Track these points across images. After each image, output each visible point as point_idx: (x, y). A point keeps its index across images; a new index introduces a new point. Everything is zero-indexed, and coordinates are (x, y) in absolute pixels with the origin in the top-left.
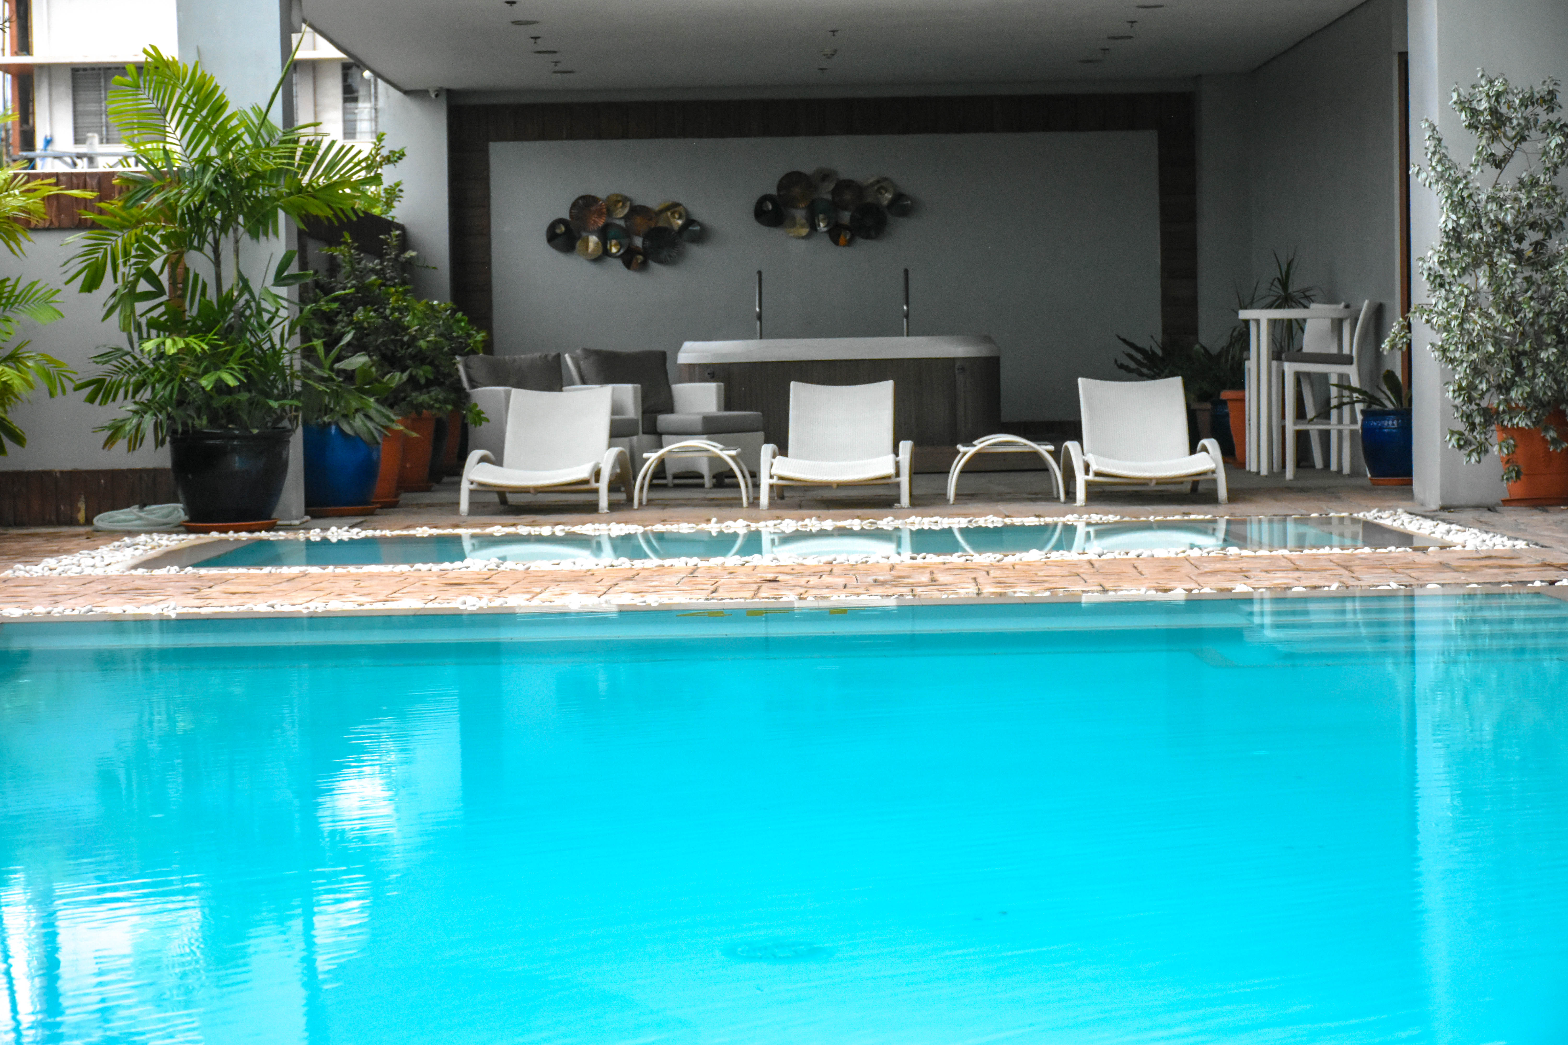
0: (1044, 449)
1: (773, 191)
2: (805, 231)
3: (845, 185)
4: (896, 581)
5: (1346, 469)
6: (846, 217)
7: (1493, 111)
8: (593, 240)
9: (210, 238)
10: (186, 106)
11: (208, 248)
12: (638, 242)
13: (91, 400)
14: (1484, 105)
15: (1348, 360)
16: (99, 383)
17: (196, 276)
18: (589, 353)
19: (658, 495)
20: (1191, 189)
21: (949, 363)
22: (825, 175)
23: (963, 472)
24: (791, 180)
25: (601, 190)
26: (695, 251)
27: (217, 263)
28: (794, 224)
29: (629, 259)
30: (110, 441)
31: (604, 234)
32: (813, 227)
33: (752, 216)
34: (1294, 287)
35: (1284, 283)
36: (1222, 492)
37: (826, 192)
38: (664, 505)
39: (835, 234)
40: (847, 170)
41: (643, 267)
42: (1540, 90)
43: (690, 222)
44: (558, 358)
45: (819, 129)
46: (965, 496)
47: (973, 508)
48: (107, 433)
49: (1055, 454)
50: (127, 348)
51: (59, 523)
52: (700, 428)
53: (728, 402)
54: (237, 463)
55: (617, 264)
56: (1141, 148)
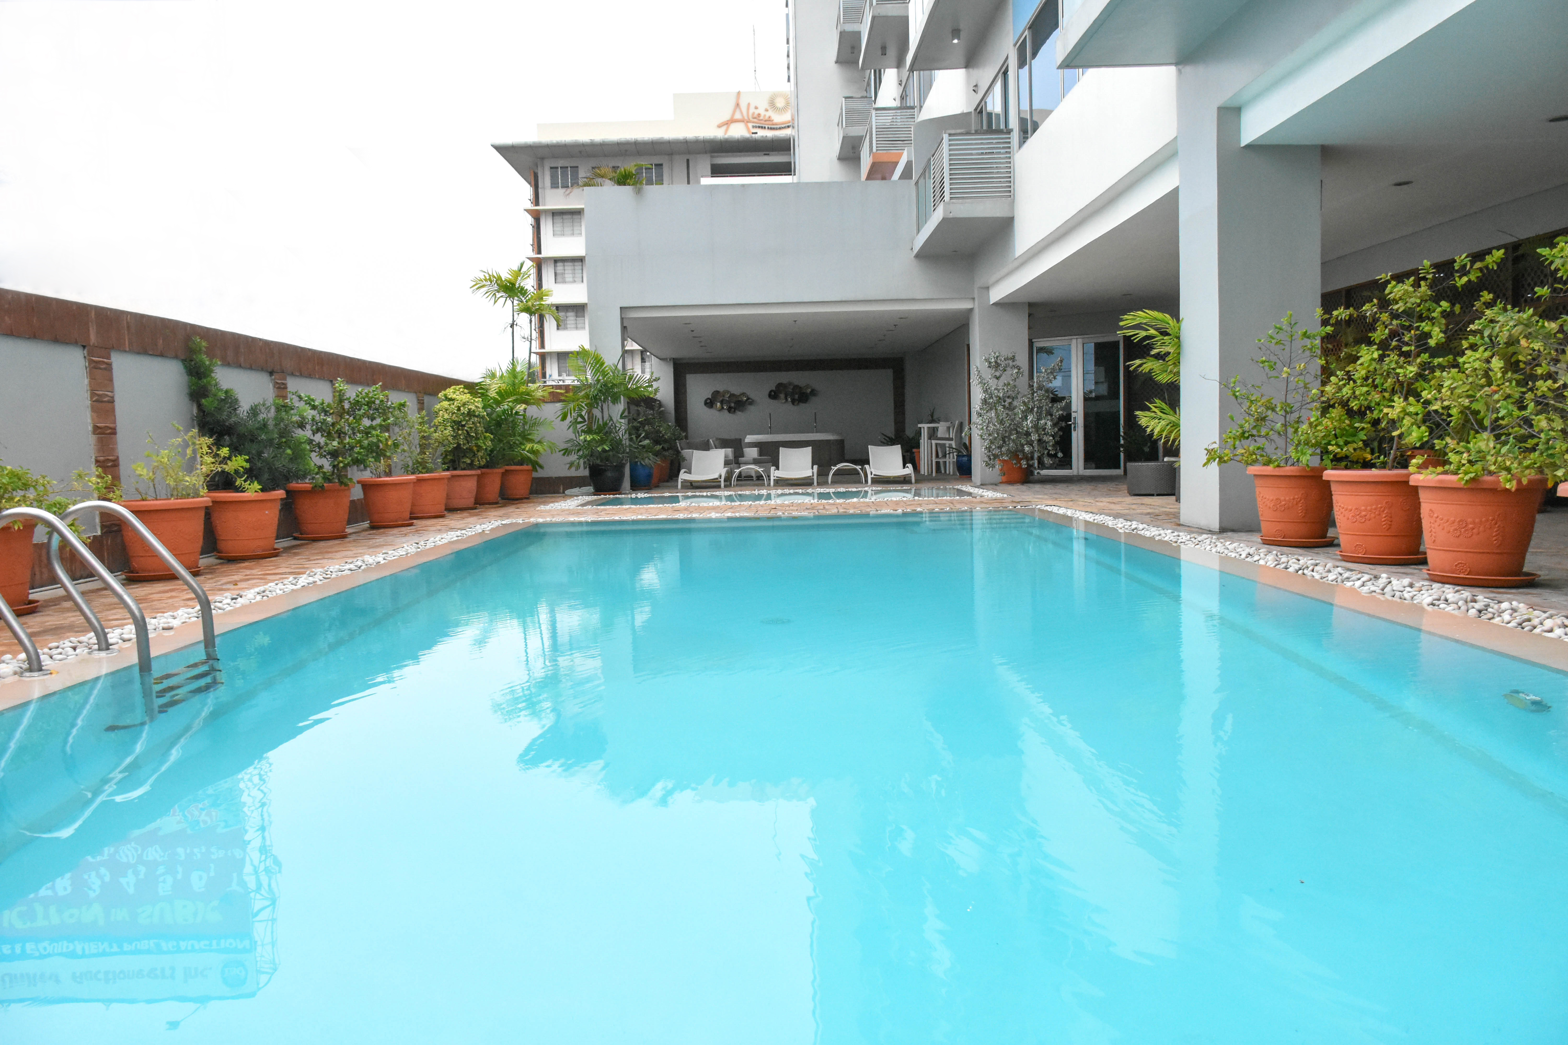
0: (858, 467)
1: (774, 389)
2: (784, 401)
3: (796, 387)
4: (813, 508)
5: (951, 473)
6: (796, 397)
7: (996, 362)
8: (719, 404)
9: (600, 405)
11: (599, 408)
12: (733, 405)
13: (564, 454)
14: (993, 360)
15: (952, 439)
16: (566, 450)
17: (596, 416)
18: (717, 439)
19: (740, 483)
20: (903, 387)
21: (828, 441)
22: (790, 384)
23: (833, 475)
24: (780, 385)
25: (721, 388)
26: (750, 408)
27: (602, 412)
28: (780, 399)
29: (730, 410)
30: (570, 468)
31: (722, 402)
32: (786, 399)
33: (768, 397)
34: (935, 417)
35: (932, 416)
36: (913, 480)
37: (790, 389)
38: (741, 486)
39: (793, 402)
40: (796, 382)
41: (734, 413)
42: (1010, 356)
43: (748, 399)
44: (708, 441)
45: (788, 370)
46: (833, 482)
47: (836, 486)
48: (568, 465)
49: (862, 469)
50: (575, 439)
51: (554, 493)
52: (752, 461)
53: (761, 454)
54: (609, 474)
55: (726, 412)
56: (887, 375)
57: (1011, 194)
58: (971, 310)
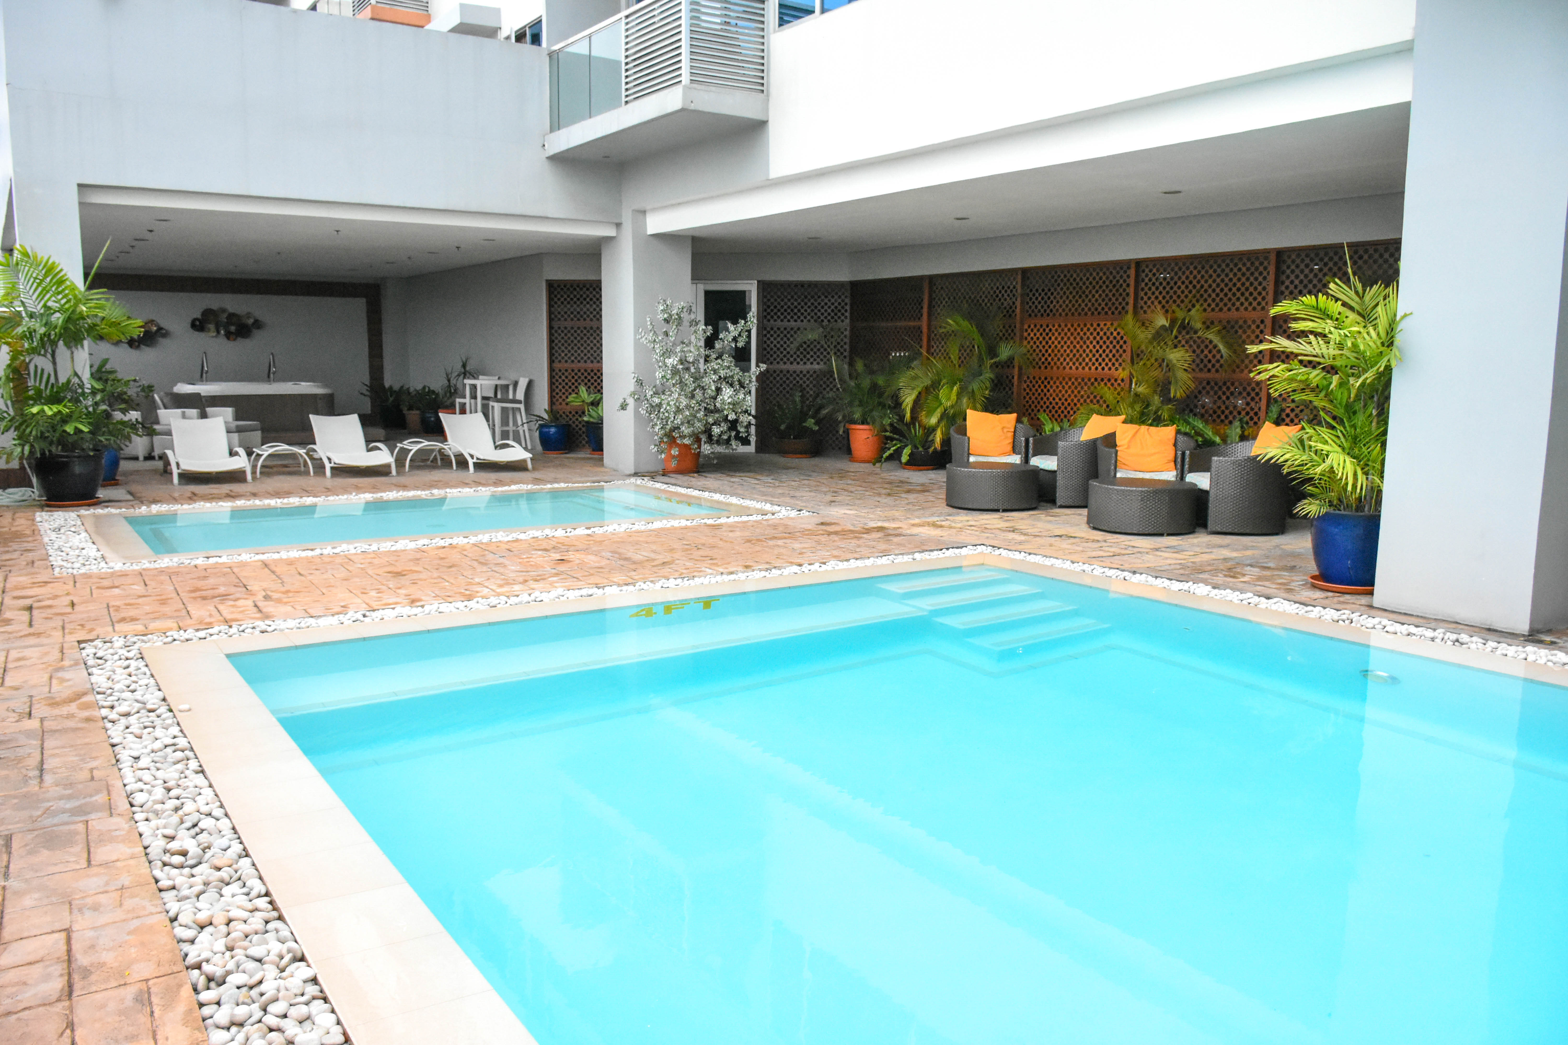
1: (199, 316)
2: (214, 334)
3: (232, 316)
6: (233, 328)
9: (50, 350)
10: (36, 278)
11: (49, 356)
15: (519, 402)
17: (43, 370)
18: (166, 394)
20: (380, 321)
22: (224, 310)
24: (207, 312)
26: (161, 340)
27: (54, 363)
28: (209, 330)
32: (218, 332)
33: (189, 326)
35: (464, 366)
37: (223, 317)
39: (229, 335)
40: (233, 309)
41: (138, 347)
43: (160, 329)
45: (219, 291)
46: (411, 469)
50: (5, 409)
53: (237, 416)
55: (126, 346)
56: (359, 305)
57: (764, 88)
58: (609, 239)
